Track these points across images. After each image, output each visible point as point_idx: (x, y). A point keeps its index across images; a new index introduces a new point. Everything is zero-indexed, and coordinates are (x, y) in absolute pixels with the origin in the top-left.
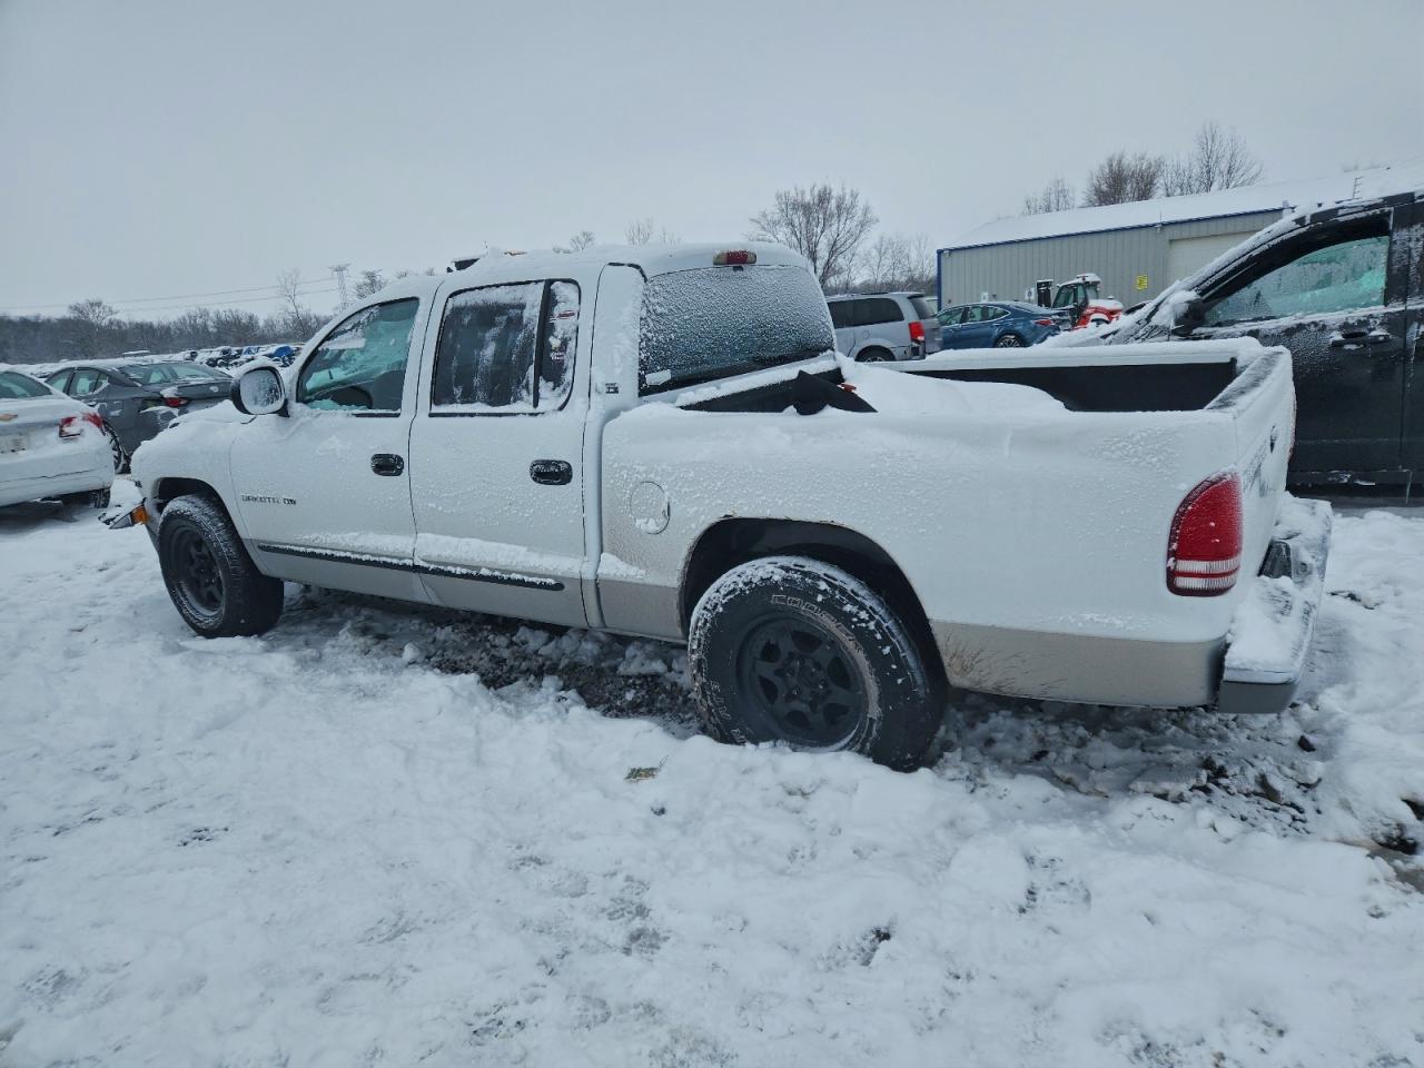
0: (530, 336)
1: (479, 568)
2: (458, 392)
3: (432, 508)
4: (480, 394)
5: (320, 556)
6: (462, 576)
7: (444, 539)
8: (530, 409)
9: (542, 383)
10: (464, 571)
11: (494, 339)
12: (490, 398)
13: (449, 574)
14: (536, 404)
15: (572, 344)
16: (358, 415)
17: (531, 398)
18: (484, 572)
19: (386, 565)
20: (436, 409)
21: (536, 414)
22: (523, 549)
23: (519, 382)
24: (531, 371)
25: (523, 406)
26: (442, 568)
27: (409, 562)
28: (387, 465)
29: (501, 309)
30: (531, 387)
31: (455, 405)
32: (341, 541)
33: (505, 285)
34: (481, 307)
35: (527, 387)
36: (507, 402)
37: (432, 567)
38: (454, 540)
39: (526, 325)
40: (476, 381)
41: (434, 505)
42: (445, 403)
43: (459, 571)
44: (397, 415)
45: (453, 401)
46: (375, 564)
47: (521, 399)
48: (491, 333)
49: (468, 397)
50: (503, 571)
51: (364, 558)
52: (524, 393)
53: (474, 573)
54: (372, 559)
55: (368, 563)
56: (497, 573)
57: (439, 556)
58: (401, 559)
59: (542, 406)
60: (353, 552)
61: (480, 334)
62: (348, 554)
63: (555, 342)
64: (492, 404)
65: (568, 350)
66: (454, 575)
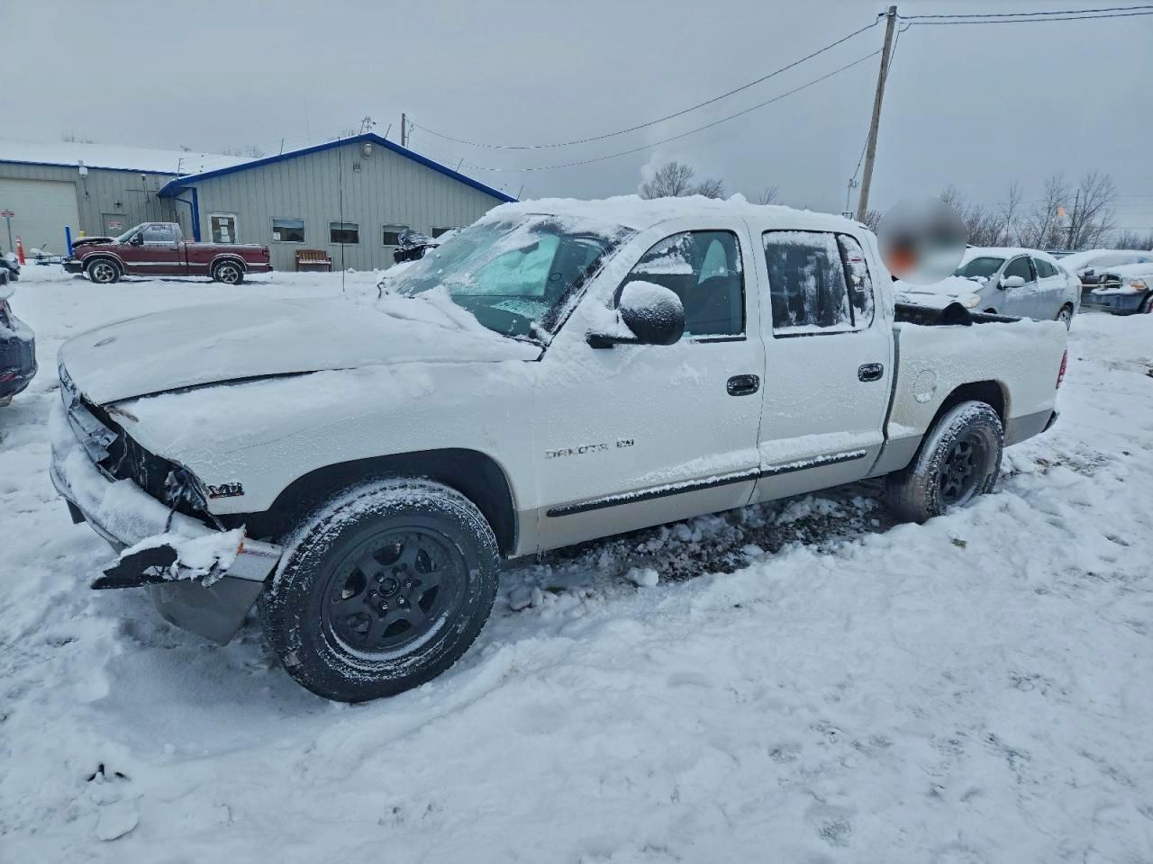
0: (837, 273)
1: (815, 457)
2: (793, 315)
3: (782, 416)
4: (811, 318)
5: (656, 495)
6: (805, 467)
7: (788, 441)
8: (852, 328)
9: (854, 308)
10: (805, 463)
11: (812, 273)
12: (819, 320)
13: (793, 469)
14: (853, 325)
15: (867, 281)
16: (702, 341)
17: (849, 320)
18: (820, 459)
19: (734, 480)
20: (778, 332)
21: (856, 332)
22: (846, 433)
23: (838, 308)
24: (846, 299)
25: (844, 326)
26: (785, 466)
27: (756, 471)
28: (743, 385)
29: (810, 250)
30: (848, 311)
31: (793, 327)
32: (686, 472)
33: (805, 231)
34: (791, 247)
35: (844, 311)
36: (831, 324)
37: (778, 468)
38: (795, 440)
39: (833, 265)
40: (807, 307)
41: (782, 414)
42: (782, 326)
43: (801, 464)
44: (744, 339)
45: (790, 324)
46: (723, 482)
47: (841, 321)
48: (807, 270)
49: (801, 320)
50: (831, 454)
51: (710, 481)
52: (843, 315)
53: (812, 462)
54: (718, 479)
55: (715, 484)
56: (829, 457)
57: (786, 456)
58: (745, 470)
59: (858, 325)
60: (695, 479)
61: (800, 269)
62: (692, 482)
63: (856, 280)
64: (821, 325)
65: (866, 286)
66: (799, 468)
